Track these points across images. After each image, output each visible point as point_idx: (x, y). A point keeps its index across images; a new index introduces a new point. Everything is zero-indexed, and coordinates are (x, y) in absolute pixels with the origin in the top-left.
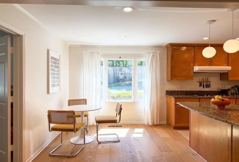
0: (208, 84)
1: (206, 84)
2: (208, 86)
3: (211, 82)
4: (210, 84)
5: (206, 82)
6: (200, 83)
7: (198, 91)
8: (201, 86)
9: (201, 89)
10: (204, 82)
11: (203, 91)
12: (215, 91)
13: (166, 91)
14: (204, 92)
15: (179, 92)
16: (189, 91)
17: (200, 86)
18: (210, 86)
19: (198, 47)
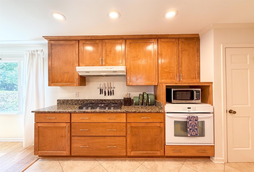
0: (111, 91)
1: (108, 91)
2: (111, 93)
3: (114, 88)
4: (113, 91)
5: (109, 88)
6: (101, 90)
7: (98, 100)
8: (102, 94)
9: (102, 97)
10: (106, 88)
11: (104, 100)
12: (120, 100)
13: (58, 100)
14: (106, 101)
15: (74, 101)
16: (86, 100)
17: (100, 94)
18: (113, 93)
19: (83, 41)
